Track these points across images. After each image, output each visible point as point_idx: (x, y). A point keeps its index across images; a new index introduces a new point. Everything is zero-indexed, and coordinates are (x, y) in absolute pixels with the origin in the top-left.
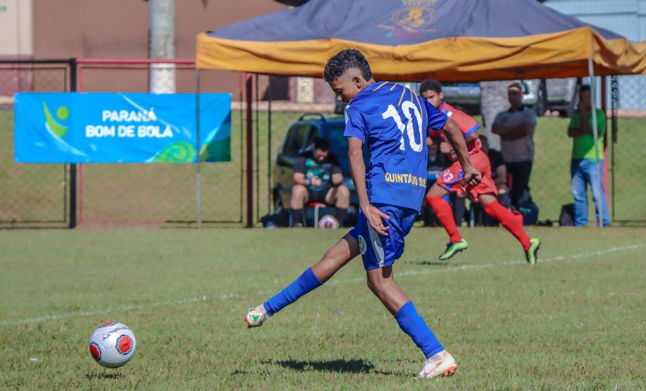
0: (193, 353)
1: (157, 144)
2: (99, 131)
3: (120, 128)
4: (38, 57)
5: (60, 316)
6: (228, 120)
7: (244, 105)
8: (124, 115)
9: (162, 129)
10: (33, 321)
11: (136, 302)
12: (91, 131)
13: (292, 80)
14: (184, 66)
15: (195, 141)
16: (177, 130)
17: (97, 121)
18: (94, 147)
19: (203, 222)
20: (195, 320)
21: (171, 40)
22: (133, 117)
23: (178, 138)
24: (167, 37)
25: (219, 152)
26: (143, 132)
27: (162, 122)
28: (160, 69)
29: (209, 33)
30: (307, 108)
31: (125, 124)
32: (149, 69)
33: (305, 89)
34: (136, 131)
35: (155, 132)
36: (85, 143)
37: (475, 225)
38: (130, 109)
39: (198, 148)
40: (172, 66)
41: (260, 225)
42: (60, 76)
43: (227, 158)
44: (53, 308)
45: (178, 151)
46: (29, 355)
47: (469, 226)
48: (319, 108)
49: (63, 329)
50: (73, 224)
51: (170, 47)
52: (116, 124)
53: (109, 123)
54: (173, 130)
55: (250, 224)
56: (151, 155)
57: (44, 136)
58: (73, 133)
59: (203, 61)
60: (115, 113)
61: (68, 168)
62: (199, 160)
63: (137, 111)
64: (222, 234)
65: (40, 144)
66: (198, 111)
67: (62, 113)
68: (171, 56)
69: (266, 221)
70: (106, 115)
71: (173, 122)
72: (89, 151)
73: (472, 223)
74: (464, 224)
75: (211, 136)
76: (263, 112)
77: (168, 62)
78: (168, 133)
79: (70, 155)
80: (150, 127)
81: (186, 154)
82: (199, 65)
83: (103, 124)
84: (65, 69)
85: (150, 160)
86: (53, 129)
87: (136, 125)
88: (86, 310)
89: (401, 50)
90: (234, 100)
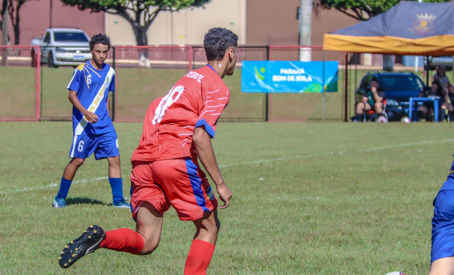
0: (332, 177)
1: (304, 84)
2: (279, 78)
3: (289, 76)
4: (248, 45)
5: (269, 160)
6: (337, 73)
7: (344, 67)
8: (290, 71)
9: (307, 77)
10: (258, 162)
11: (302, 155)
12: (276, 78)
13: (362, 55)
14: (317, 49)
15: (322, 82)
16: (314, 77)
17: (278, 74)
18: (276, 85)
19: (325, 119)
20: (330, 163)
21: (309, 37)
22: (294, 72)
23: (314, 81)
24: (307, 36)
25: (333, 88)
26: (299, 79)
27: (307, 74)
28: (304, 50)
29: (329, 33)
30: (368, 68)
31: (291, 75)
32: (299, 50)
33: (367, 59)
34: (295, 78)
35: (304, 79)
36: (272, 84)
37: (451, 120)
38: (293, 68)
39: (323, 85)
40: (310, 49)
41: (351, 120)
42: (262, 53)
43: (335, 90)
44: (265, 157)
45: (314, 87)
46: (259, 177)
47: (447, 121)
48: (374, 68)
49: (271, 166)
50: (267, 120)
51: (309, 41)
52: (287, 75)
53: (283, 75)
54: (312, 78)
55: (346, 120)
56: (301, 89)
57: (255, 81)
58: (267, 79)
59: (326, 47)
60: (286, 70)
61: (265, 94)
62: (324, 91)
63: (296, 69)
64: (334, 125)
65: (253, 84)
66: (324, 69)
67: (263, 70)
68: (309, 44)
69: (353, 119)
70: (282, 71)
71: (313, 74)
72: (274, 87)
73: (449, 119)
74: (445, 120)
75: (329, 80)
76: (353, 70)
77: (308, 47)
78: (310, 79)
79: (266, 89)
80: (302, 76)
81: (318, 89)
82: (325, 48)
83: (281, 75)
84: (264, 50)
85: (301, 91)
86: (258, 77)
87: (295, 75)
88: (280, 157)
89: (417, 41)
90: (340, 64)
